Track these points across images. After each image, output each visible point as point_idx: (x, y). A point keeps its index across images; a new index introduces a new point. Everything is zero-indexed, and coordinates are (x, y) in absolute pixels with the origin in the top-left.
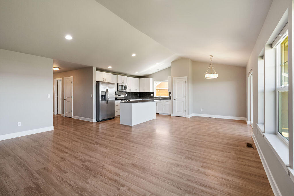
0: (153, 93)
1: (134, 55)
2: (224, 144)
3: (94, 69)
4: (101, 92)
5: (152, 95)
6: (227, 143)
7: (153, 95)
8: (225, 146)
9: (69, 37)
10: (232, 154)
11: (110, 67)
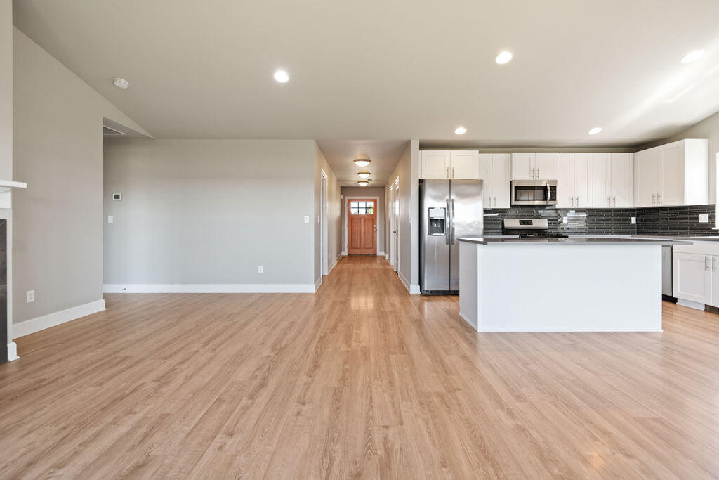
0: (710, 210)
1: (504, 58)
3: (415, 145)
4: (429, 209)
5: (704, 218)
7: (712, 218)
9: (281, 76)
11: (460, 131)
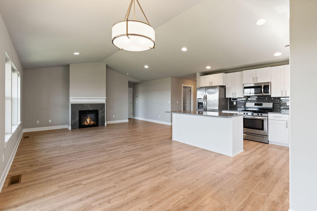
2: (53, 165)
3: (198, 75)
4: (198, 99)
6: (50, 168)
8: (52, 164)
10: (41, 159)
